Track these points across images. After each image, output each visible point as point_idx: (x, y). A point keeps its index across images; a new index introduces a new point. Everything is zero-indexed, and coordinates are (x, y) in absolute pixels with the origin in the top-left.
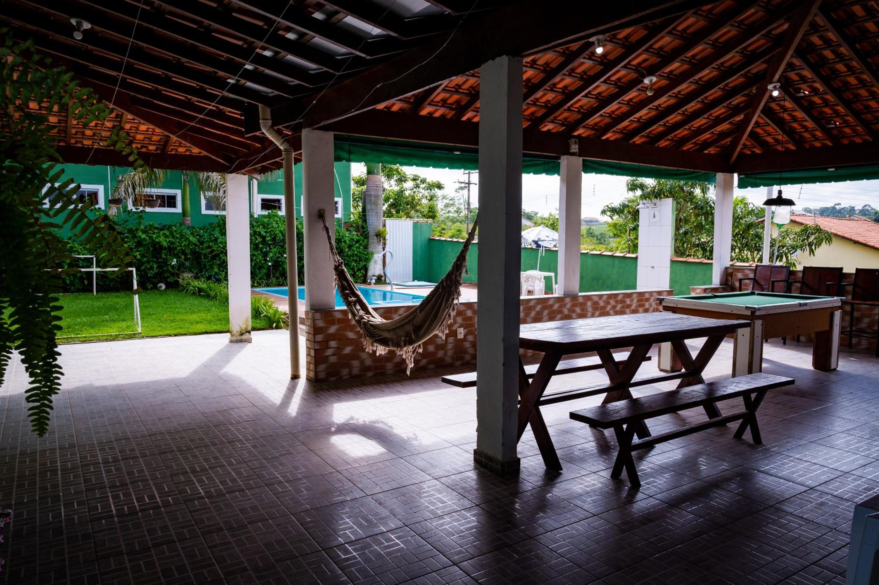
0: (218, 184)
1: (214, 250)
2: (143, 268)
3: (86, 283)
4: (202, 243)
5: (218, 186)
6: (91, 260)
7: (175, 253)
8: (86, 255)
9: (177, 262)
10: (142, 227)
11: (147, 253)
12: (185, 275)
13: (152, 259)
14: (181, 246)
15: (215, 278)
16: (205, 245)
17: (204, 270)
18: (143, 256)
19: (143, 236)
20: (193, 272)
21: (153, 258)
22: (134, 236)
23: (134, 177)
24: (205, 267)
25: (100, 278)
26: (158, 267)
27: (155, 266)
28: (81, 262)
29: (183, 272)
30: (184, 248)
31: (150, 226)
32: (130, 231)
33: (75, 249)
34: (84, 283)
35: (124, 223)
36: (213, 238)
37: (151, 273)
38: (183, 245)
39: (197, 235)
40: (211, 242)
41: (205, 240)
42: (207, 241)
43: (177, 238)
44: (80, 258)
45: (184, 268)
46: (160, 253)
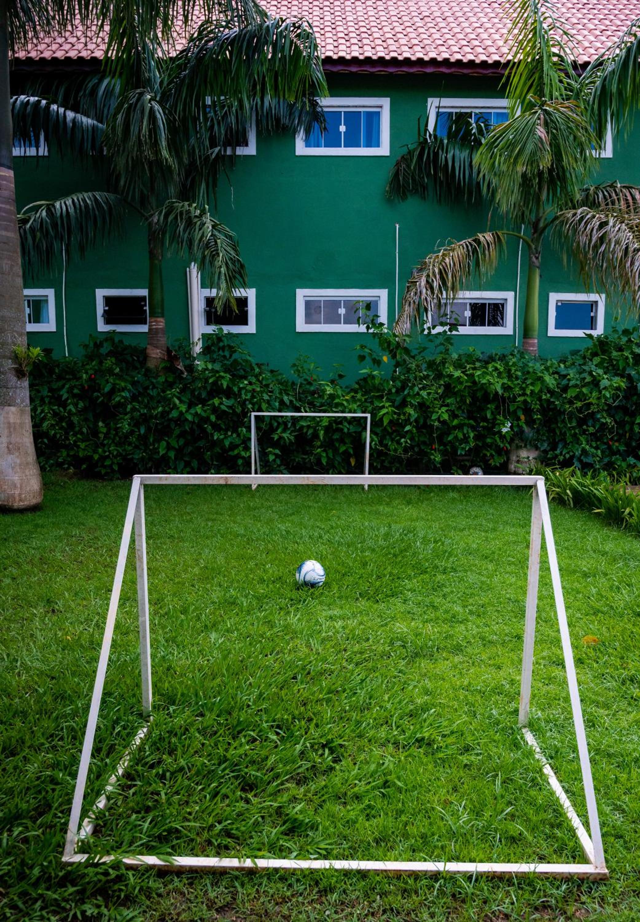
0: (631, 249)
1: (590, 404)
2: (450, 438)
3: (353, 464)
4: (565, 389)
5: (630, 254)
6: (362, 421)
7: (512, 409)
8: (355, 412)
9: (511, 427)
10: (455, 356)
11: (459, 408)
12: (524, 454)
13: (466, 421)
14: (524, 394)
15: (580, 461)
16: (571, 393)
17: (560, 446)
18: (454, 416)
19: (457, 374)
20: (537, 448)
21: (469, 418)
22: (439, 376)
23: (444, 259)
24: (564, 440)
25: (375, 455)
26: (476, 438)
27: (472, 435)
28: (346, 424)
29: (519, 447)
30: (529, 400)
31: (469, 356)
32: (431, 365)
33: (337, 401)
34: (349, 463)
35: (420, 353)
36: (588, 379)
37: (463, 449)
38: (528, 392)
39: (554, 373)
40: (583, 386)
41: (571, 383)
42: (576, 386)
43: (517, 378)
44: (345, 417)
45: (522, 440)
46: (482, 409)
